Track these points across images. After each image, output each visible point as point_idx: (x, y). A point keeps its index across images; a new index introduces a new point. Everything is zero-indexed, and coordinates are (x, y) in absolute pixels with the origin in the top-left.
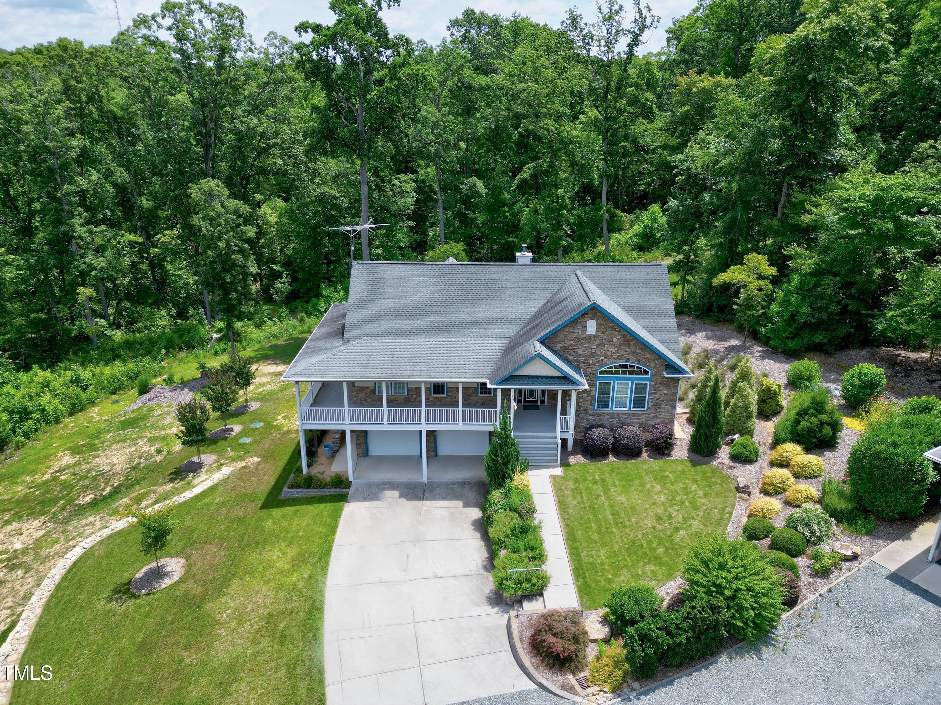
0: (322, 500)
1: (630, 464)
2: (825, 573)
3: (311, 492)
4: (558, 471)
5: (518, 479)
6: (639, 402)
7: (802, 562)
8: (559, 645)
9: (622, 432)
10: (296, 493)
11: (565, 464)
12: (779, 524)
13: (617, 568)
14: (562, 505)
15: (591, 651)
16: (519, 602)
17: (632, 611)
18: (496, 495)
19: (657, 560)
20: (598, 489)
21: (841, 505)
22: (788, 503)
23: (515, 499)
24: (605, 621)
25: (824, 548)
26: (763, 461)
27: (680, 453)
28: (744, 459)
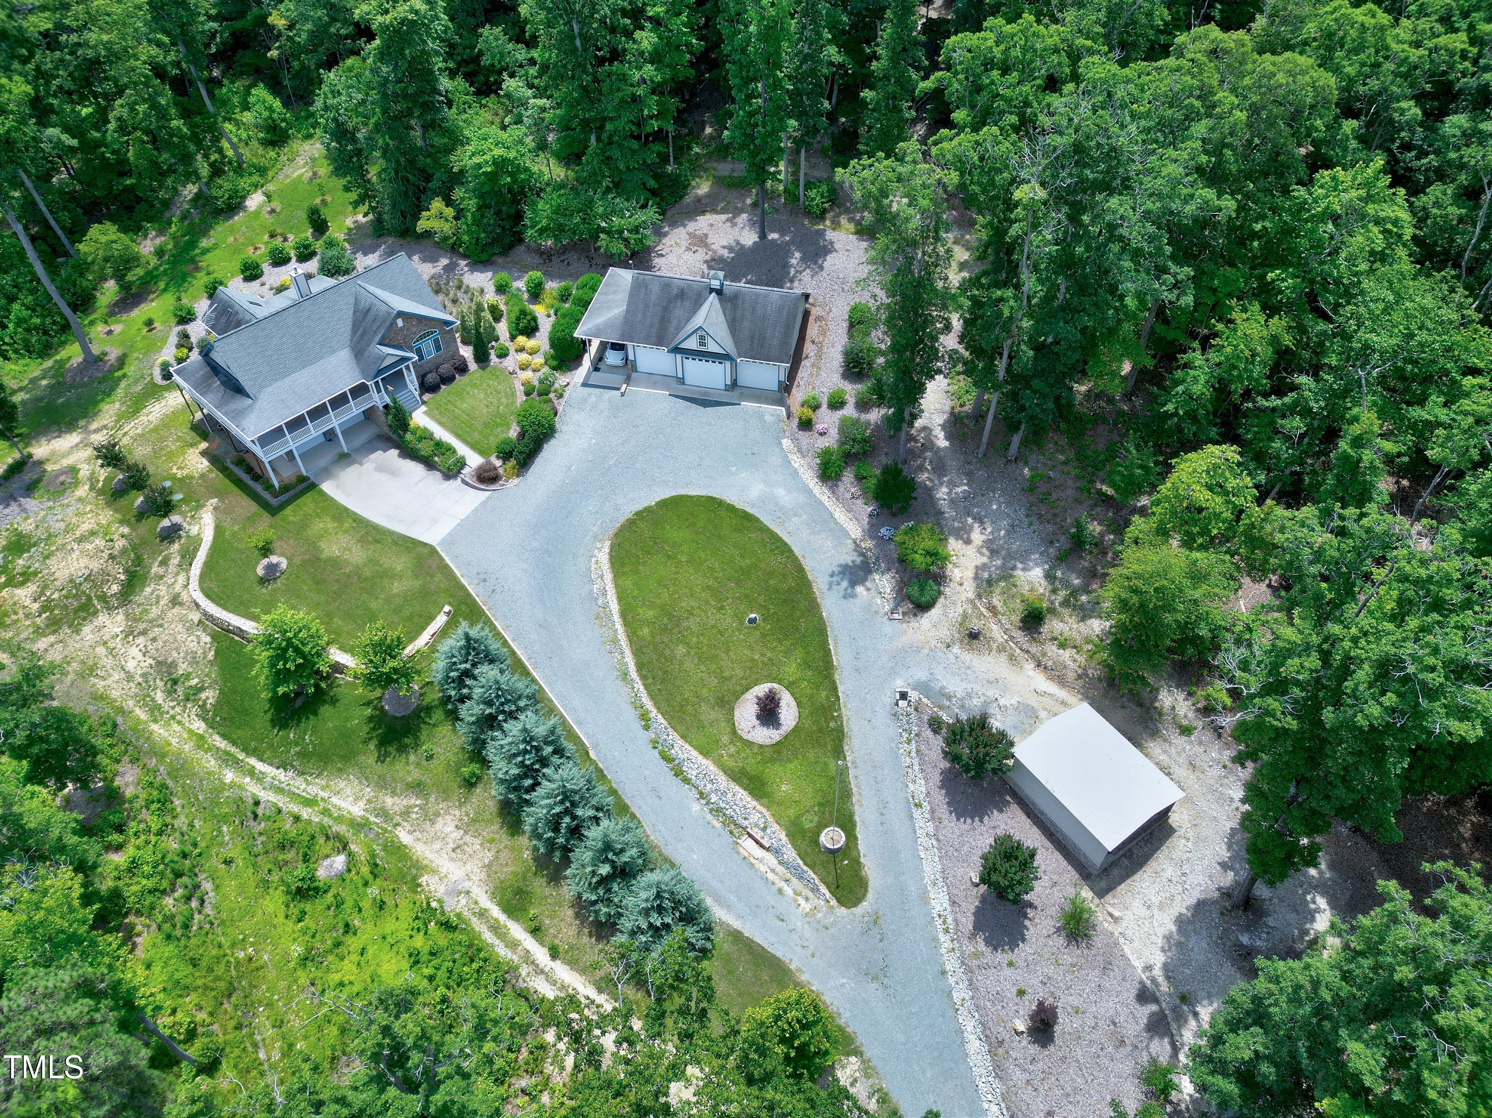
0: (303, 493)
1: (454, 385)
2: (561, 396)
3: (292, 493)
4: (424, 408)
5: (412, 424)
6: (438, 348)
7: (552, 395)
8: (492, 474)
9: (441, 370)
10: (283, 498)
11: (424, 403)
12: (536, 383)
13: (487, 437)
14: (441, 424)
15: (501, 471)
16: (459, 472)
17: (508, 449)
18: (408, 436)
19: (499, 425)
20: (450, 406)
21: (555, 363)
22: (534, 371)
23: (419, 433)
24: (498, 457)
25: (556, 386)
26: (512, 352)
27: (473, 366)
28: (503, 355)
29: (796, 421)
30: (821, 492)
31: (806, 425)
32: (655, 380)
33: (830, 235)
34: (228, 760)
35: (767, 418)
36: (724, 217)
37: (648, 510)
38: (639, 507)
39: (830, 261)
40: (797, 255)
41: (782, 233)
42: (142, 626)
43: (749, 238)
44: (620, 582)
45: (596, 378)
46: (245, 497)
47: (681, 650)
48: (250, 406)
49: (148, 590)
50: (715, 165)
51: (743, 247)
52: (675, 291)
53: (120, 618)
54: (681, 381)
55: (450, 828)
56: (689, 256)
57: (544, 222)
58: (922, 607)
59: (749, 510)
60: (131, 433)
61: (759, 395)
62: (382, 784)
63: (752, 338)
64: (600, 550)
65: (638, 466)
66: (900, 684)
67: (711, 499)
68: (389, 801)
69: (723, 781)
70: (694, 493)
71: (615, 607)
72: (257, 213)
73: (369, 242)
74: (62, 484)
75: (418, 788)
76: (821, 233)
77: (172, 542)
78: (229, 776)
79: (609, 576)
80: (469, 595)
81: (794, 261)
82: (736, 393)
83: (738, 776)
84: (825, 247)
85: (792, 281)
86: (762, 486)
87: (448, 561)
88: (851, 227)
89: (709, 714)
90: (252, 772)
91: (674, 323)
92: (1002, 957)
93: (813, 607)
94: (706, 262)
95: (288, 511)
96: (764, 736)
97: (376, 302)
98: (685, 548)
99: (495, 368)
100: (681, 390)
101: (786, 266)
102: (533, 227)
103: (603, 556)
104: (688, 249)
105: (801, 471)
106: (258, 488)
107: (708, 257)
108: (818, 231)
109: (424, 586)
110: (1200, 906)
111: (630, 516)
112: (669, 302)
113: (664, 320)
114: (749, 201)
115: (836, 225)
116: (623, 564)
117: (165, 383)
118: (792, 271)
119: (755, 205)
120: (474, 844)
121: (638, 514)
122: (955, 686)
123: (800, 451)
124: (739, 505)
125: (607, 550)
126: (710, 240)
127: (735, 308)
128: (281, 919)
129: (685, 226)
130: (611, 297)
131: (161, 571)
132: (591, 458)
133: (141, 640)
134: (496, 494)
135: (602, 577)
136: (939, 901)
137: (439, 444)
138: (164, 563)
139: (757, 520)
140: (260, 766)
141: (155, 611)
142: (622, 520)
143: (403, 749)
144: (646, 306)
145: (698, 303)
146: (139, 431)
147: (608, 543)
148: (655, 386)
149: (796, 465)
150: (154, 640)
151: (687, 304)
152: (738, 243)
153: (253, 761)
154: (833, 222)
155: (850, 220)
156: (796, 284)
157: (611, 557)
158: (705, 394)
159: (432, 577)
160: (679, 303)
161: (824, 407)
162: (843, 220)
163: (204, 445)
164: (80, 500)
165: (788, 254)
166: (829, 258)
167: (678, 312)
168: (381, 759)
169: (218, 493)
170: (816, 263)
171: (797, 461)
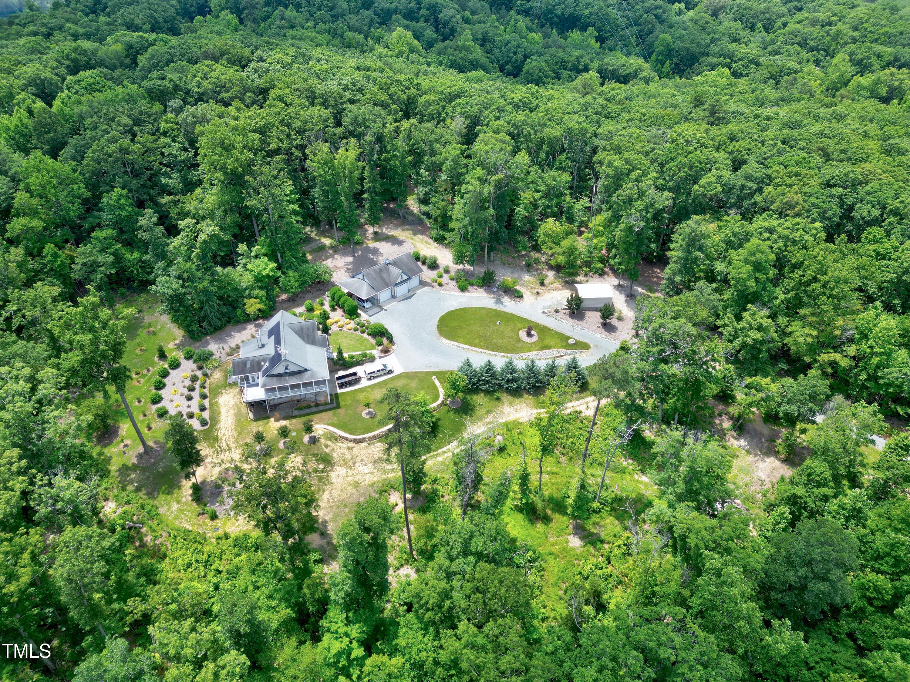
0: (337, 397)
2: (369, 322)
5: (344, 356)
7: (366, 324)
8: (385, 350)
12: (355, 326)
15: (386, 348)
16: (375, 357)
17: (378, 343)
19: (364, 341)
21: (351, 318)
22: (348, 324)
24: (379, 346)
25: (362, 322)
26: (331, 326)
29: (437, 287)
30: (466, 294)
31: (440, 285)
32: (388, 301)
33: (370, 246)
34: (433, 457)
35: (428, 291)
37: (439, 325)
38: (435, 326)
39: (381, 251)
40: (370, 255)
41: (357, 253)
42: (351, 463)
43: (350, 259)
44: (459, 342)
45: (371, 313)
46: (321, 413)
47: (495, 341)
49: (335, 455)
51: (351, 262)
53: (339, 468)
54: (396, 297)
55: (508, 409)
58: (522, 297)
59: (460, 308)
61: (417, 288)
62: (480, 419)
64: (443, 341)
65: (419, 320)
66: (540, 311)
67: (449, 313)
68: (488, 420)
69: (540, 353)
70: (443, 314)
71: (468, 347)
73: (198, 344)
75: (489, 412)
76: (367, 247)
77: (318, 441)
78: (440, 459)
79: (455, 343)
80: (432, 372)
81: (371, 257)
82: (411, 291)
83: (542, 349)
84: (374, 249)
86: (454, 302)
87: (415, 371)
88: (372, 241)
89: (520, 345)
90: (444, 452)
92: (618, 332)
93: (505, 313)
95: (343, 404)
96: (535, 339)
97: (301, 324)
98: (461, 324)
99: (334, 332)
100: (397, 300)
101: (371, 259)
103: (445, 341)
104: (337, 271)
105: (456, 294)
106: (321, 408)
108: (365, 247)
109: (419, 380)
110: (626, 301)
111: (437, 330)
113: (383, 280)
114: (331, 252)
115: (368, 243)
116: (454, 338)
118: (374, 259)
119: (335, 252)
120: (518, 407)
121: (438, 328)
122: (549, 304)
123: (449, 291)
124: (457, 308)
125: (444, 339)
128: (505, 461)
131: (330, 448)
132: (405, 327)
133: (357, 465)
134: (396, 352)
135: (453, 344)
136: (598, 335)
137: (359, 356)
138: (327, 446)
139: (466, 308)
140: (445, 449)
141: (348, 457)
142: (436, 332)
143: (472, 410)
144: (375, 279)
145: (388, 270)
147: (442, 338)
148: (390, 303)
150: (362, 460)
152: (347, 262)
153: (440, 451)
154: (365, 243)
155: (369, 240)
157: (448, 340)
158: (405, 296)
159: (417, 376)
161: (438, 279)
162: (367, 241)
163: (272, 420)
165: (367, 256)
166: (379, 251)
168: (471, 416)
169: (312, 420)
170: (378, 254)
171: (452, 293)
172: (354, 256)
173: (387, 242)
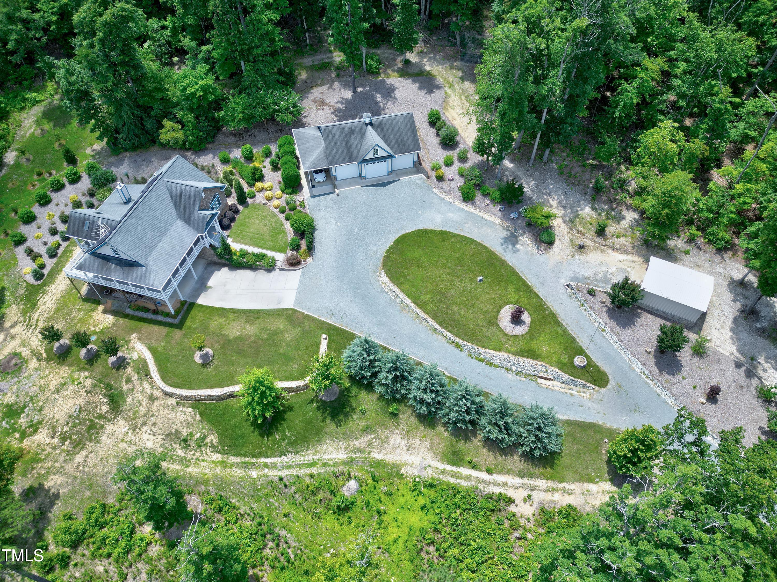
0: (189, 311)
1: (237, 221)
2: (304, 207)
3: (183, 312)
4: (231, 238)
5: (233, 250)
6: (219, 204)
7: (299, 208)
8: (295, 260)
9: (227, 216)
10: (179, 317)
11: (228, 236)
12: (284, 205)
13: (277, 242)
14: (245, 244)
15: (298, 257)
16: (275, 265)
17: (294, 244)
18: (235, 258)
19: (279, 234)
20: (244, 233)
21: (288, 191)
22: (279, 199)
23: (240, 254)
24: (292, 251)
25: (298, 202)
26: (256, 193)
27: (240, 208)
28: (253, 197)
29: (434, 179)
30: (468, 208)
31: (440, 179)
32: (350, 181)
33: (389, 81)
34: (246, 466)
35: (417, 182)
36: (325, 87)
37: (391, 248)
38: (386, 248)
39: (397, 94)
40: (378, 96)
41: (364, 86)
42: (140, 421)
43: (348, 94)
44: (402, 288)
45: (316, 191)
46: (154, 326)
47: (455, 308)
48: (146, 271)
49: (129, 400)
50: (301, 61)
51: (347, 100)
52: (348, 131)
53: (121, 422)
54: (364, 178)
55: (398, 440)
56: (320, 112)
57: (240, 116)
58: (550, 243)
59: (441, 229)
60: (42, 318)
61: (405, 172)
62: (347, 437)
63: (398, 143)
64: (380, 276)
65: (371, 228)
66: (564, 282)
67: (420, 231)
68: (357, 443)
69: (514, 359)
70: (410, 231)
71: (408, 301)
72: (17, 165)
73: (112, 159)
74: (16, 365)
75: (368, 429)
76: (383, 81)
77: (125, 368)
78: (254, 474)
79: (395, 288)
80: (330, 325)
81: (379, 99)
82: (393, 175)
83: (521, 353)
84: (390, 88)
85: (384, 110)
86: (440, 215)
87: (306, 313)
88: (396, 74)
89: (489, 331)
90: (266, 466)
91: (354, 148)
92: (678, 377)
93: (503, 263)
94: (332, 113)
95: (188, 323)
96: (520, 330)
97: (184, 187)
98: (423, 258)
99: (253, 204)
100: (366, 182)
101: (377, 103)
102: (233, 120)
103: (384, 278)
104: (318, 109)
105: (452, 201)
106: (160, 318)
107: (332, 110)
108: (381, 80)
109: (303, 330)
111: (384, 254)
112: (347, 137)
113: (348, 148)
114: (333, 75)
115: (388, 76)
116: (398, 279)
117: (39, 282)
118: (381, 105)
119: (338, 76)
120: (417, 442)
121: (388, 251)
122: (587, 272)
123: (445, 192)
124: (436, 228)
125: (384, 275)
126: (327, 101)
127: (382, 130)
128: (338, 527)
129: (307, 97)
130: (307, 145)
131: (130, 386)
132: (343, 233)
133: (145, 428)
134: (305, 269)
135: (390, 289)
136: (637, 366)
137: (255, 255)
138: (128, 381)
139: (450, 233)
140: (269, 461)
141: (143, 410)
142: (382, 258)
143: (347, 415)
144: (336, 143)
145: (362, 134)
146: (46, 315)
147: (382, 272)
148: (351, 185)
149: (448, 200)
150: (154, 425)
151: (357, 135)
152: (343, 98)
153: (263, 460)
154: (385, 74)
155: (393, 71)
156: (387, 111)
157: (390, 278)
158: (379, 180)
159: (304, 324)
160: (352, 136)
161: (443, 167)
162: (389, 71)
163: (101, 308)
164: (36, 369)
165: (373, 97)
166: (395, 92)
167: (354, 141)
168: (339, 425)
169: (133, 330)
170: (391, 97)
171: (447, 198)
172: (355, 91)
173: (414, 81)
